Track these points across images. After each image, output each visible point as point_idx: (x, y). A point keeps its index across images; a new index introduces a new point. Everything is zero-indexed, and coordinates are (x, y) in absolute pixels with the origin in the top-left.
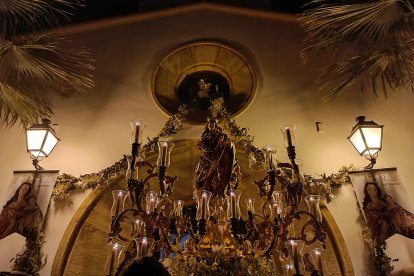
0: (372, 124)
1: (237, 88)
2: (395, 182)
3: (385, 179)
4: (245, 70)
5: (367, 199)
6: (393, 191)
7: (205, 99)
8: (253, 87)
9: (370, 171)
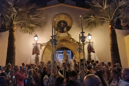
0: (91, 35)
1: (69, 24)
2: (93, 44)
3: (91, 44)
4: (70, 21)
5: (88, 47)
6: (92, 46)
7: (63, 27)
8: (72, 25)
9: (90, 43)
